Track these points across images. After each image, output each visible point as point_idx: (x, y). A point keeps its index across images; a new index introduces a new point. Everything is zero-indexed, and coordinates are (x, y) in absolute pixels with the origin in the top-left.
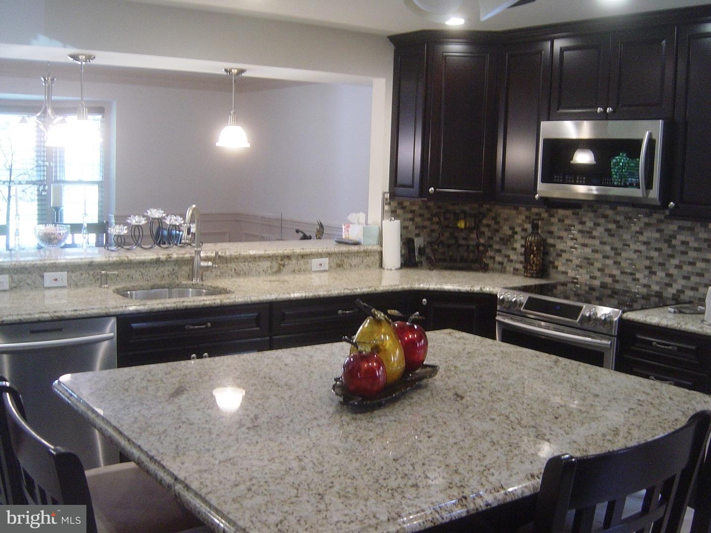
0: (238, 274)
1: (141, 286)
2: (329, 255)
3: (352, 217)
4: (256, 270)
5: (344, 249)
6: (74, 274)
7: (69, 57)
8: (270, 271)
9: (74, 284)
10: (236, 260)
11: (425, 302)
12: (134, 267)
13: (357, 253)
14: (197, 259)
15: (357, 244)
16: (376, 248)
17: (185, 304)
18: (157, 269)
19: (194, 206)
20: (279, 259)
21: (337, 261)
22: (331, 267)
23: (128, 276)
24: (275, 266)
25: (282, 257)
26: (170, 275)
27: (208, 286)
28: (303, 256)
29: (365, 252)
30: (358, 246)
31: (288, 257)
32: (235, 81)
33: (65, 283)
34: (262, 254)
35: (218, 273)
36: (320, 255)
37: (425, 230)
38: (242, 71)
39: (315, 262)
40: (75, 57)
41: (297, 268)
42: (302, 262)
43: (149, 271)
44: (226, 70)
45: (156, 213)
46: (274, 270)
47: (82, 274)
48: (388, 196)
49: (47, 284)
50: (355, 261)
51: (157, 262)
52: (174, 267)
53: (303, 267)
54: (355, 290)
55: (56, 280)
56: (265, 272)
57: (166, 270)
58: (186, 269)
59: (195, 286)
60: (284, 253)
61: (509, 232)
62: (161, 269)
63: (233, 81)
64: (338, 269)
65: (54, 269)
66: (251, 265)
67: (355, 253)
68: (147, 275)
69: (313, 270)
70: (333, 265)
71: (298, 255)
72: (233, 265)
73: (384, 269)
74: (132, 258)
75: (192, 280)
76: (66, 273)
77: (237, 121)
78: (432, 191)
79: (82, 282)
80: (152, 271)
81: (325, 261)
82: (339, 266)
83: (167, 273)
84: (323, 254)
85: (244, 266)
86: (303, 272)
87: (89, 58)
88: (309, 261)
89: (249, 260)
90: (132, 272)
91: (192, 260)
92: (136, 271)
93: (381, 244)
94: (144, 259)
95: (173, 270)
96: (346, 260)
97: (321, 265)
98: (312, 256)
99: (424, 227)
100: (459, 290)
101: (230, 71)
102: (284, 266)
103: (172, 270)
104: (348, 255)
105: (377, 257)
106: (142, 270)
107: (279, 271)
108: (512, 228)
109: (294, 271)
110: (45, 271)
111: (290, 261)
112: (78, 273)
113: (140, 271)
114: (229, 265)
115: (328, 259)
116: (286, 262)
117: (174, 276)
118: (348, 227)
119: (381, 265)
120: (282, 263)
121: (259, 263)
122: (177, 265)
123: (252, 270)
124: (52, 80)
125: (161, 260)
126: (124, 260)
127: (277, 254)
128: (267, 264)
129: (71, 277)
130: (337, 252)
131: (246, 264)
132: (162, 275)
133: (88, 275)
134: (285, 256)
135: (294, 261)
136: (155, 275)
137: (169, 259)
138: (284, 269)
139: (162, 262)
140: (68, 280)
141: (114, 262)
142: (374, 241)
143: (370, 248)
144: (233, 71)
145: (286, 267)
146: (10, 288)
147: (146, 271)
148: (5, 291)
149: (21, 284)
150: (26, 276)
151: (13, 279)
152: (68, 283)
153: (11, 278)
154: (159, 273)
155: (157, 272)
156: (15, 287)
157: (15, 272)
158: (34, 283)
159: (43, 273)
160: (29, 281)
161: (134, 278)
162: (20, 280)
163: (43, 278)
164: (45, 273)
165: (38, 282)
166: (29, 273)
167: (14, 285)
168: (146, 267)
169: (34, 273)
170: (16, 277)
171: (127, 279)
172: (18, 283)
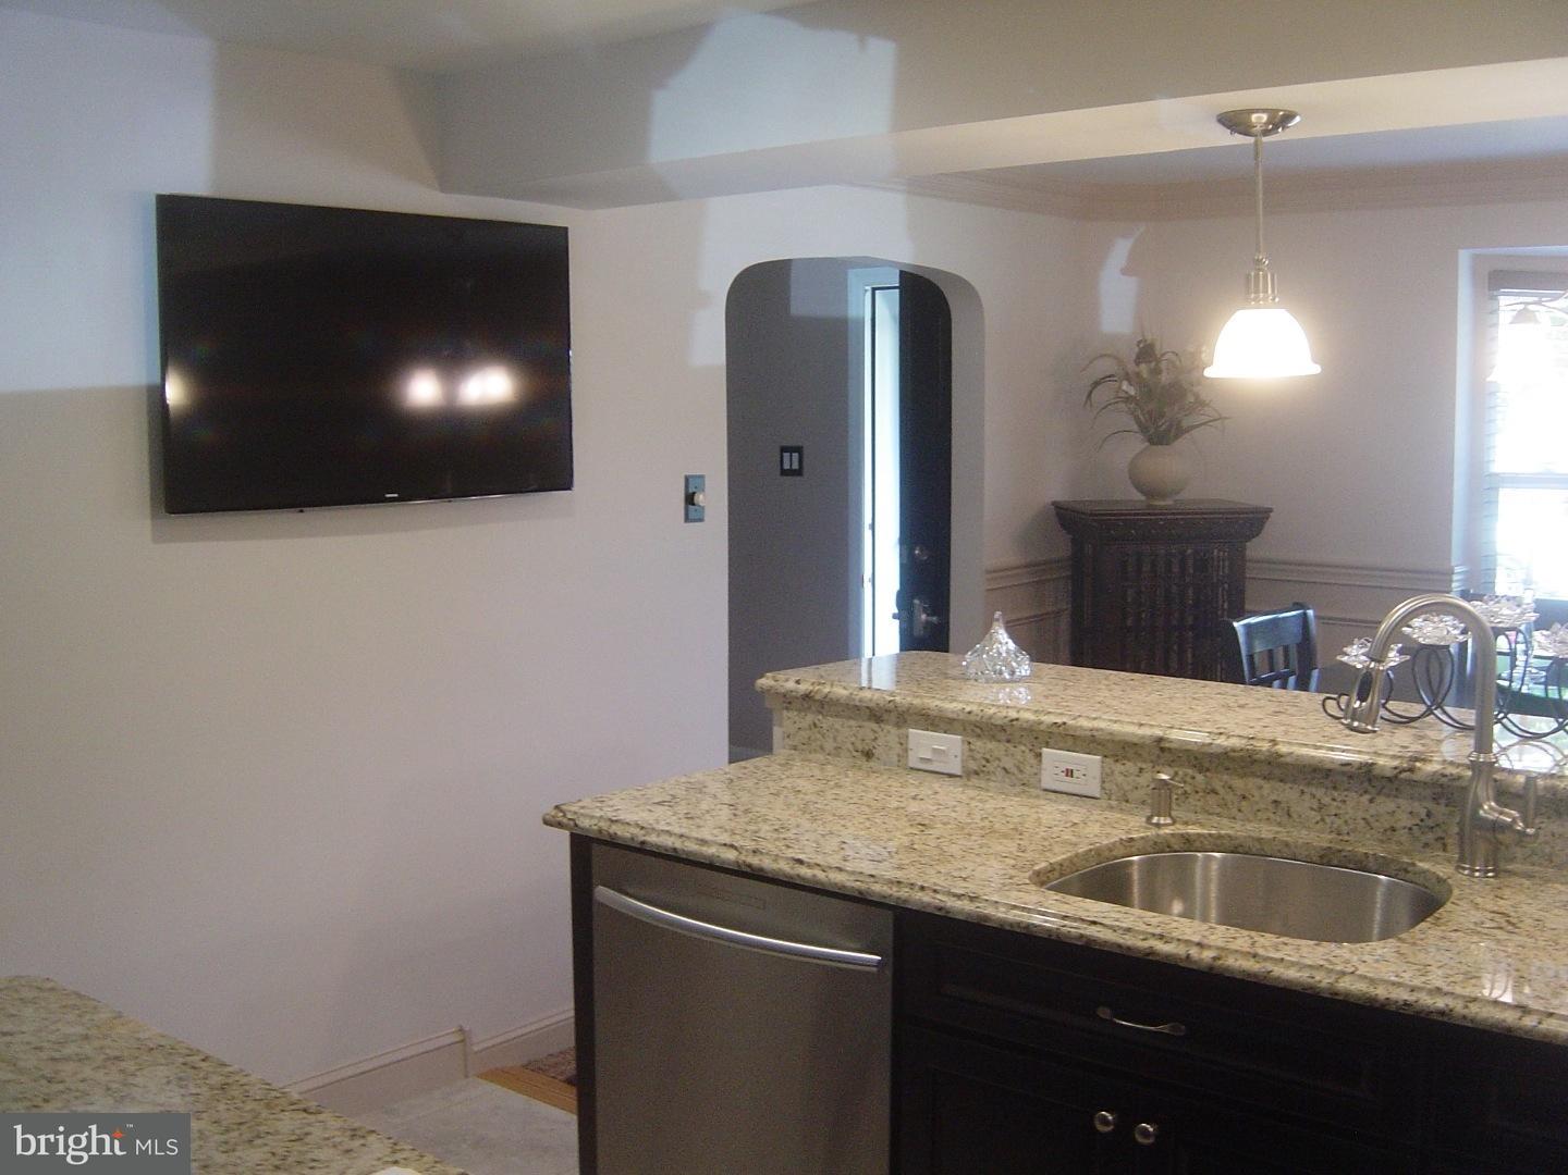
6: (1119, 767)
9: (1118, 797)
12: (1294, 782)
18: (1371, 801)
23: (1276, 803)
33: (1095, 790)
40: (1234, 121)
43: (1344, 802)
47: (1141, 770)
49: (1048, 781)
51: (1371, 779)
52: (1430, 805)
55: (1069, 773)
57: (1402, 812)
62: (1385, 805)
65: (1070, 741)
68: (1337, 815)
74: (1283, 749)
76: (1098, 758)
79: (1139, 794)
80: (1355, 805)
83: (1405, 820)
87: (1281, 120)
90: (1288, 793)
92: (1303, 792)
95: (1429, 815)
103: (1423, 816)
106: (1320, 793)
110: (1047, 745)
112: (1131, 767)
113: (1313, 795)
117: (1430, 836)
122: (1443, 801)
125: (1381, 771)
126: (1261, 751)
129: (1112, 772)
132: (1389, 826)
136: (1364, 819)
137: (1410, 776)
140: (1104, 782)
146: (964, 772)
147: (1334, 800)
148: (951, 776)
149: (990, 767)
150: (1002, 746)
151: (971, 750)
152: (1103, 788)
153: (966, 746)
154: (1377, 817)
155: (1372, 811)
156: (976, 773)
157: (978, 731)
158: (1021, 771)
159: (1040, 748)
160: (1008, 763)
161: (1295, 816)
162: (988, 757)
163: (1040, 761)
164: (1045, 750)
165: (1028, 769)
166: (1008, 741)
167: (973, 765)
168: (1335, 788)
169: (1020, 743)
170: (978, 744)
171: (1272, 816)
172: (984, 763)
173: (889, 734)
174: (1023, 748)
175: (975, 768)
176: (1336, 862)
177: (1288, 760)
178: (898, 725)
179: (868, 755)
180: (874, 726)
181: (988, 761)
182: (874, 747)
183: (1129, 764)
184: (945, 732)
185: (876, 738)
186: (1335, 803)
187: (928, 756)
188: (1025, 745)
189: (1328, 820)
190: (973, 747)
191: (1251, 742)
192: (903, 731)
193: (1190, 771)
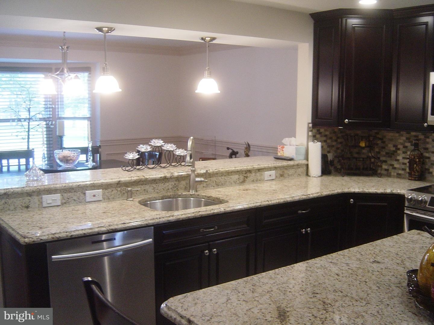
0: (218, 185)
1: (155, 197)
2: (275, 168)
3: (286, 141)
4: (229, 181)
5: (285, 164)
6: (107, 191)
7: (96, 30)
8: (238, 182)
9: (107, 199)
10: (216, 175)
11: (352, 201)
12: (148, 184)
13: (292, 167)
14: (192, 176)
15: (291, 159)
16: (304, 162)
17: (200, 213)
18: (164, 184)
19: (192, 138)
20: (244, 172)
21: (280, 172)
22: (276, 177)
23: (145, 190)
24: (242, 177)
25: (245, 171)
26: (173, 188)
27: (203, 196)
28: (259, 170)
29: (298, 165)
30: (293, 161)
31: (250, 171)
32: (208, 46)
33: (101, 198)
34: (234, 170)
35: (205, 185)
36: (269, 169)
37: (333, 148)
38: (214, 39)
39: (267, 173)
40: (100, 29)
41: (255, 179)
42: (258, 174)
43: (159, 186)
44: (202, 39)
45: (158, 143)
46: (241, 181)
47: (112, 190)
48: (311, 125)
49: (88, 199)
50: (291, 171)
51: (165, 179)
52: (175, 182)
53: (259, 178)
54: (309, 196)
55: (94, 196)
56: (235, 182)
57: (169, 185)
58: (183, 183)
59: (193, 196)
60: (247, 168)
61: (394, 149)
62: (167, 184)
63: (207, 46)
64: (282, 178)
65: (93, 187)
66: (226, 178)
67: (291, 166)
68: (157, 189)
69: (266, 179)
70: (278, 175)
71: (256, 170)
72: (214, 179)
73: (310, 176)
74: (147, 177)
75: (189, 191)
76: (101, 190)
77: (210, 75)
78: (347, 121)
79: (113, 196)
80: (161, 186)
81: (273, 172)
82: (282, 176)
83: (171, 187)
84: (272, 168)
85: (221, 179)
86: (259, 181)
87: (111, 29)
88: (263, 173)
89: (225, 174)
90: (147, 187)
91: (188, 176)
92: (150, 186)
93: (307, 158)
94: (156, 178)
95: (175, 184)
96: (286, 171)
97: (270, 176)
98: (265, 170)
99: (333, 146)
100: (376, 192)
101: (205, 39)
102: (247, 177)
103: (174, 185)
104: (286, 168)
105: (305, 168)
106: (154, 185)
107: (244, 182)
108: (395, 146)
109: (253, 181)
110: (86, 190)
111: (251, 174)
112: (110, 190)
113: (152, 186)
114: (211, 179)
115: (274, 171)
116: (248, 175)
117: (176, 189)
118: (283, 148)
119: (307, 174)
120: (245, 175)
121: (231, 177)
122: (177, 181)
123: (226, 181)
124: (67, 48)
125: (167, 177)
126: (142, 179)
127: (243, 170)
128: (236, 177)
129: (105, 193)
130: (280, 166)
131: (223, 177)
132: (167, 188)
133: (117, 191)
134: (247, 170)
135: (254, 174)
136: (163, 189)
137: (172, 177)
138: (247, 180)
139: (167, 179)
140: (103, 196)
141: (135, 181)
142: (302, 157)
143: (300, 162)
144: (207, 39)
145: (248, 178)
146: (61, 204)
147: (157, 186)
148: (58, 206)
149: (70, 200)
150: (73, 194)
151: (63, 197)
152: (103, 197)
153: (62, 196)
154: (165, 187)
155: (164, 186)
156: (65, 203)
157: (65, 191)
158: (79, 199)
159: (85, 191)
160: (75, 198)
161: (148, 192)
162: (68, 198)
163: (85, 195)
164: (87, 191)
165: (81, 198)
166: (75, 192)
167: (64, 201)
168: (157, 183)
169: (78, 191)
170: (65, 195)
171: (144, 193)
172: (67, 199)
173: (35, 199)
174: (79, 193)
175: (65, 202)
176: (164, 198)
177: (149, 179)
178: (38, 196)
179: (27, 207)
180: (29, 198)
181: (68, 199)
182: (29, 204)
183: (109, 190)
184: (54, 194)
185: (30, 201)
186: (157, 187)
187: (51, 202)
188: (80, 192)
189: (156, 191)
190: (63, 196)
191: (139, 177)
192: (40, 197)
193: (125, 188)
